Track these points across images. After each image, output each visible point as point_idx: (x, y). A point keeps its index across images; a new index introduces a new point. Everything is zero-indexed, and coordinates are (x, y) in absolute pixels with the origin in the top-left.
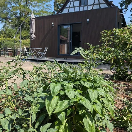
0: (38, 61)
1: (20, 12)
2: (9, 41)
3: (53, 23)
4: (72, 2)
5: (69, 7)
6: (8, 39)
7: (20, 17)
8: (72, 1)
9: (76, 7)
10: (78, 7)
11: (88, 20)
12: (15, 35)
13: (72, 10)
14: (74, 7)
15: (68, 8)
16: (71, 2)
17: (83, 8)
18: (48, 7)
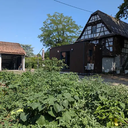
4: (87, 31)
5: (85, 35)
10: (90, 34)
11: (72, 49)
13: (86, 37)
17: (93, 35)
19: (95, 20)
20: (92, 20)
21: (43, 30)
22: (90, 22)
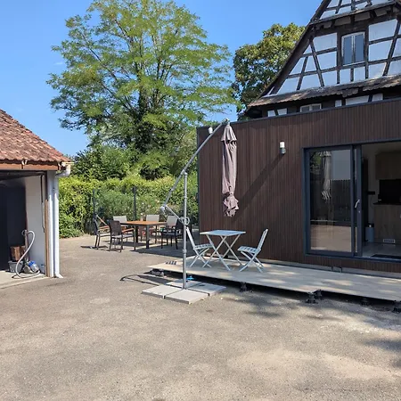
0: (245, 287)
1: (141, 98)
2: (111, 187)
3: (282, 145)
4: (310, 58)
5: (303, 74)
6: (111, 181)
7: (142, 112)
8: (310, 54)
9: (325, 71)
10: (332, 69)
12: (126, 166)
14: (319, 71)
15: (297, 75)
16: (307, 56)
17: (352, 73)
18: (221, 75)
19: (353, 9)
20: (340, 6)
21: (75, 50)
22: (326, 15)
